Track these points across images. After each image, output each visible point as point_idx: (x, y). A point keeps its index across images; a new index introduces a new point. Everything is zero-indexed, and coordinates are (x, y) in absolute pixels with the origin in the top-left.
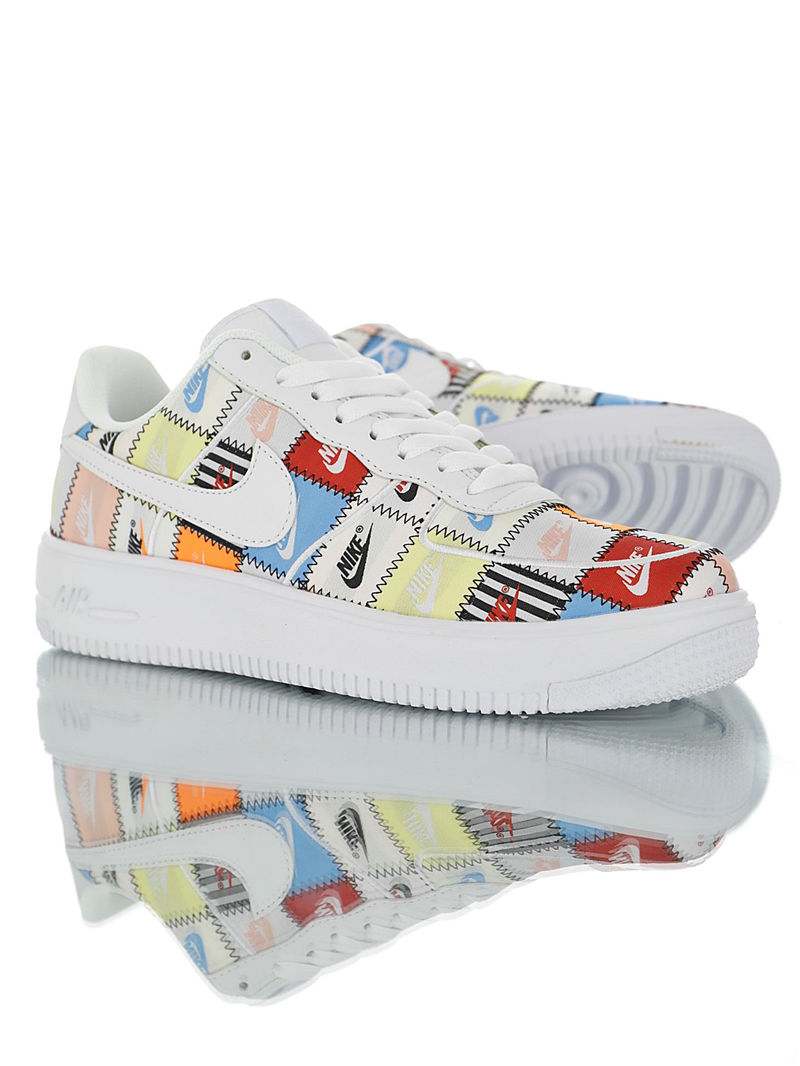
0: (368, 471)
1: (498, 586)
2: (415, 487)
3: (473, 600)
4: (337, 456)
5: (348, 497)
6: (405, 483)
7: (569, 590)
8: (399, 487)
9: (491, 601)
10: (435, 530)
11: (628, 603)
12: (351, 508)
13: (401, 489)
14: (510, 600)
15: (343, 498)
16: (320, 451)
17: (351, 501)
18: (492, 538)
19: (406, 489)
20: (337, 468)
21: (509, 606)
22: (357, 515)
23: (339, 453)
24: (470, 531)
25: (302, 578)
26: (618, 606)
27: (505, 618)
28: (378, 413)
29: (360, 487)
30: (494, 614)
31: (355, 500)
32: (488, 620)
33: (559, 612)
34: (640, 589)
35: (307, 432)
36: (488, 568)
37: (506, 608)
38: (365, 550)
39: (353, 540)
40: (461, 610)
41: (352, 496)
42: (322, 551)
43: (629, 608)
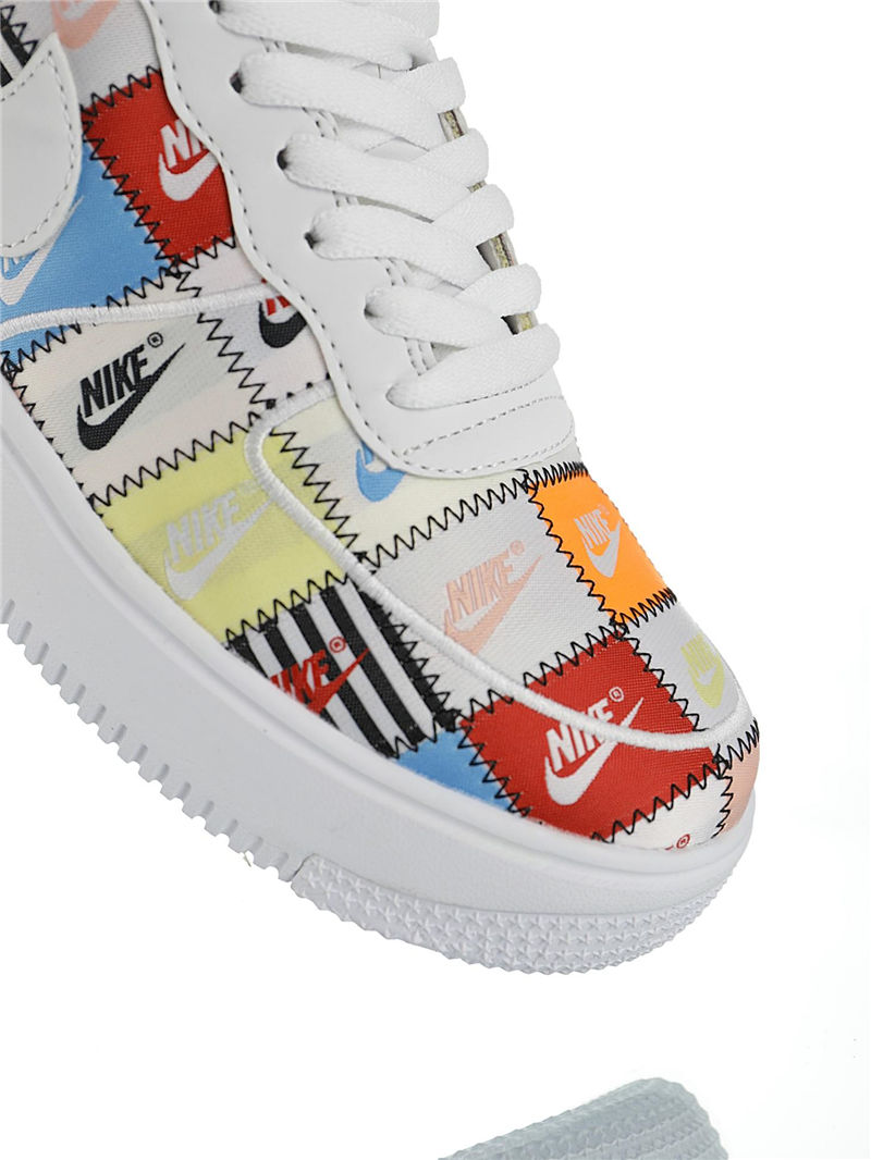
0: (233, 233)
1: (328, 629)
2: (298, 322)
3: (270, 629)
4: (194, 160)
5: (167, 263)
6: (285, 302)
7: (445, 717)
8: (270, 303)
9: (301, 650)
10: (283, 439)
11: (529, 801)
12: (161, 287)
13: (272, 310)
14: (333, 670)
15: (158, 257)
16: (166, 131)
17: (169, 273)
18: (375, 522)
19: (281, 316)
20: (179, 187)
21: (325, 681)
22: (164, 308)
23: (200, 156)
24: (344, 486)
25: (14, 357)
26: (509, 800)
27: (306, 698)
28: (321, 112)
29: (201, 257)
30: (291, 677)
31: (178, 275)
32: (274, 680)
33: (403, 749)
34: (565, 791)
35: (159, 73)
36: (332, 582)
37: (317, 681)
38: (144, 386)
39: (133, 354)
40: (239, 632)
41: (175, 264)
42: (70, 334)
43: (525, 812)
